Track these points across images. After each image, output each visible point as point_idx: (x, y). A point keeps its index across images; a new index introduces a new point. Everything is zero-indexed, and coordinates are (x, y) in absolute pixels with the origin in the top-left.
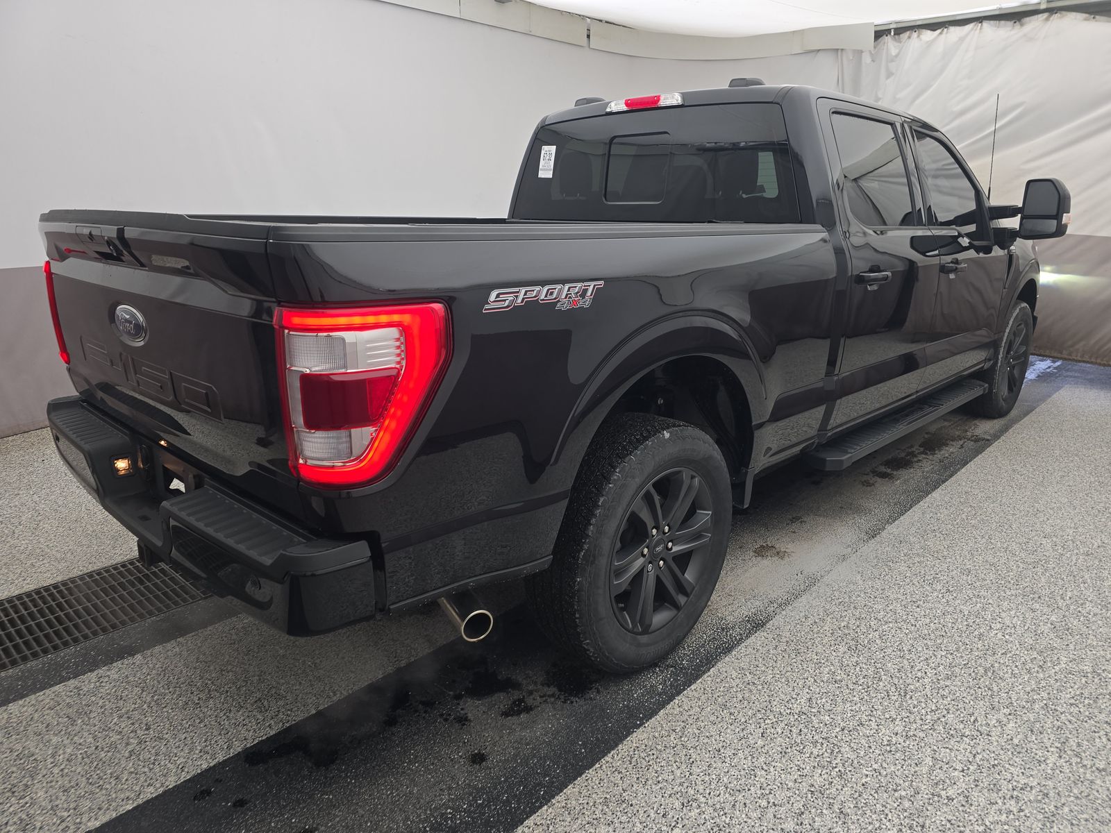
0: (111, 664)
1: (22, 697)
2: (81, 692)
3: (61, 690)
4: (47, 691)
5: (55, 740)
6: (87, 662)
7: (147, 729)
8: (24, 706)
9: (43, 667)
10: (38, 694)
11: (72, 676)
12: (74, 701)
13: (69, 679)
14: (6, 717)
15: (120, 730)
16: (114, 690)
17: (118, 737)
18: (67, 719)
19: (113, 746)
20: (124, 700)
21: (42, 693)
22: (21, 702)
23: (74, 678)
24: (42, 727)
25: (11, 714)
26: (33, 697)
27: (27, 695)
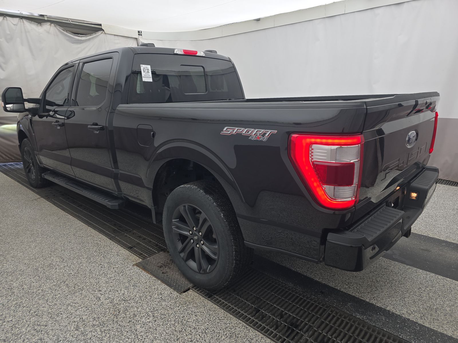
0: (399, 315)
1: (442, 334)
2: (422, 316)
3: (427, 323)
4: (432, 327)
5: (448, 309)
6: (405, 324)
7: (420, 288)
8: (446, 330)
9: (422, 339)
10: (436, 330)
11: (417, 325)
12: (428, 315)
13: (419, 324)
14: (456, 332)
15: (427, 294)
16: (412, 306)
17: (430, 293)
18: (437, 311)
19: (435, 292)
20: (414, 300)
21: (435, 329)
22: (445, 332)
23: (417, 323)
24: (447, 317)
25: (453, 331)
26: (439, 330)
27: (441, 333)
